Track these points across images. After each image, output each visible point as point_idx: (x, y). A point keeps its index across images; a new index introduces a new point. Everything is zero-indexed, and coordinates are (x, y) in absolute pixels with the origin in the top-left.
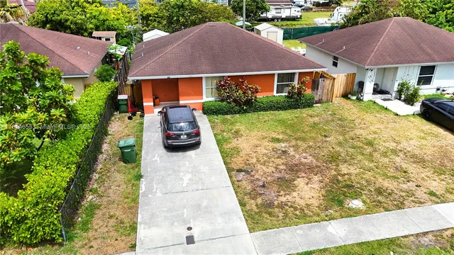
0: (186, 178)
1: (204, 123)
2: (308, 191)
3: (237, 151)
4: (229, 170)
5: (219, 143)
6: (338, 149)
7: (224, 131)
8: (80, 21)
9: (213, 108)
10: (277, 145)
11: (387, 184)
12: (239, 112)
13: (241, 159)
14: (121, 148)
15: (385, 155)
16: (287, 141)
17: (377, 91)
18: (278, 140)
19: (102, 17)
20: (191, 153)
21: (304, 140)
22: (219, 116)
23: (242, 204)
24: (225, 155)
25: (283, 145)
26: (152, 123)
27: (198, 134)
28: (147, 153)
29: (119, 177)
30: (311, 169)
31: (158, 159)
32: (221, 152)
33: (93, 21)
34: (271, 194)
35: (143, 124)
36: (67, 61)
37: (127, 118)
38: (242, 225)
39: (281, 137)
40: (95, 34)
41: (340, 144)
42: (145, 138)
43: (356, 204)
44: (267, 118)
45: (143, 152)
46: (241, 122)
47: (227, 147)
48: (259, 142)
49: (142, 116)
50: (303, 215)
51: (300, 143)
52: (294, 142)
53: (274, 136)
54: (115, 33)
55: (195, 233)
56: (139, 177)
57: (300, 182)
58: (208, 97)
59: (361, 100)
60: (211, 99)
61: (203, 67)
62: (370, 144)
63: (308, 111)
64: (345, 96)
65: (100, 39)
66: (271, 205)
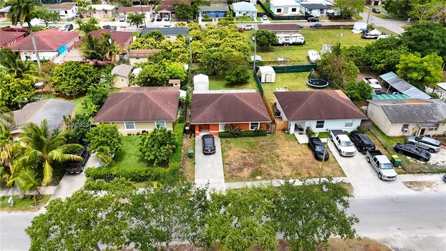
0: (210, 165)
1: (218, 142)
2: (246, 172)
3: (228, 156)
4: (224, 164)
5: (222, 152)
6: (265, 158)
7: (225, 147)
9: (223, 135)
10: (243, 155)
11: (273, 172)
14: (188, 153)
15: (280, 162)
16: (247, 153)
17: (297, 128)
18: (244, 152)
20: (212, 156)
21: (254, 153)
22: (225, 139)
23: (225, 175)
24: (223, 157)
25: (245, 155)
26: (199, 141)
27: (215, 150)
28: (197, 155)
29: (188, 163)
30: (251, 165)
31: (201, 158)
34: (234, 173)
35: (195, 141)
37: (189, 137)
38: (223, 180)
39: (246, 151)
41: (266, 156)
43: (259, 178)
44: (244, 141)
46: (233, 142)
47: (225, 154)
48: (237, 153)
49: (195, 137)
50: (241, 179)
51: (252, 154)
52: (250, 154)
53: (244, 150)
54: (179, 80)
55: (210, 182)
56: (195, 164)
57: (245, 170)
58: (221, 130)
59: (288, 133)
60: (222, 131)
61: (220, 119)
62: (278, 156)
63: (263, 138)
64: (284, 130)
65: (172, 85)
66: (233, 176)
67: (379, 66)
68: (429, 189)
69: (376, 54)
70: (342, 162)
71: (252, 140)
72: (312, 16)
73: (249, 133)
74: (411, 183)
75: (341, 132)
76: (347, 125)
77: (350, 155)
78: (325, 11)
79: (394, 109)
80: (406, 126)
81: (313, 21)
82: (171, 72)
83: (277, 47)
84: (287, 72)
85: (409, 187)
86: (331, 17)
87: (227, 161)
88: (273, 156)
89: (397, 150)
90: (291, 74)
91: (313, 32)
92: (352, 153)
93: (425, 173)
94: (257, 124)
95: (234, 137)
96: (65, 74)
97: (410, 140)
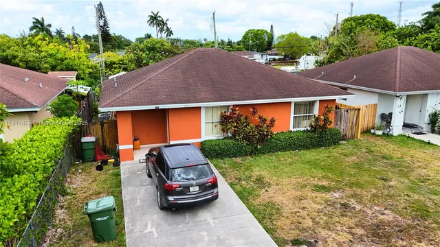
3: (274, 208)
4: (279, 243)
5: (241, 197)
6: (416, 196)
7: (240, 180)
8: (32, 59)
9: (217, 148)
10: (328, 196)
12: (251, 154)
13: (288, 222)
14: (90, 215)
16: (339, 189)
18: (325, 189)
19: (59, 56)
21: (360, 186)
22: (226, 159)
25: (336, 195)
26: (134, 173)
27: (215, 184)
28: (133, 221)
30: (404, 232)
31: (154, 230)
32: (253, 212)
33: (49, 60)
35: (120, 175)
36: (7, 91)
37: (94, 169)
39: (325, 183)
40: (50, 74)
42: (126, 196)
44: (290, 160)
45: (126, 219)
47: (255, 202)
48: (300, 193)
49: (117, 164)
52: (348, 191)
53: (315, 183)
54: (75, 73)
59: (389, 135)
61: (202, 95)
63: (335, 149)
64: (367, 132)
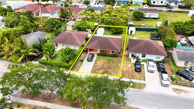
0: (87, 66)
1: (96, 57)
4: (94, 66)
5: (95, 62)
6: (112, 67)
7: (98, 59)
11: (112, 73)
14: (81, 60)
18: (105, 63)
20: (90, 62)
21: (109, 64)
23: (92, 71)
24: (95, 63)
27: (92, 60)
29: (80, 64)
34: (96, 70)
37: (85, 53)
38: (90, 72)
40: (87, 30)
43: (105, 74)
45: (84, 60)
46: (102, 58)
47: (96, 62)
48: (101, 63)
49: (87, 53)
54: (91, 29)
56: (82, 64)
57: (101, 70)
59: (128, 58)
60: (99, 53)
61: (98, 47)
62: (118, 67)
63: (116, 58)
64: (127, 56)
65: (87, 31)
66: (95, 72)
67: (188, 32)
68: (185, 94)
69: (189, 26)
70: (147, 74)
71: (111, 58)
72: (170, 6)
73: (110, 55)
74: (177, 89)
75: (152, 60)
76: (157, 58)
77: (152, 72)
78: (178, 4)
79: (183, 53)
80: (187, 63)
81: (169, 8)
82: (88, 26)
83: (145, 19)
84: (143, 31)
85: (174, 91)
86: (180, 7)
87: (95, 65)
88: (116, 66)
89: (177, 73)
90: (144, 32)
91: (167, 13)
92: (153, 71)
93: (187, 86)
94: (114, 52)
95: (103, 56)
96: (48, 22)
97: (187, 70)
